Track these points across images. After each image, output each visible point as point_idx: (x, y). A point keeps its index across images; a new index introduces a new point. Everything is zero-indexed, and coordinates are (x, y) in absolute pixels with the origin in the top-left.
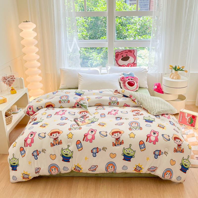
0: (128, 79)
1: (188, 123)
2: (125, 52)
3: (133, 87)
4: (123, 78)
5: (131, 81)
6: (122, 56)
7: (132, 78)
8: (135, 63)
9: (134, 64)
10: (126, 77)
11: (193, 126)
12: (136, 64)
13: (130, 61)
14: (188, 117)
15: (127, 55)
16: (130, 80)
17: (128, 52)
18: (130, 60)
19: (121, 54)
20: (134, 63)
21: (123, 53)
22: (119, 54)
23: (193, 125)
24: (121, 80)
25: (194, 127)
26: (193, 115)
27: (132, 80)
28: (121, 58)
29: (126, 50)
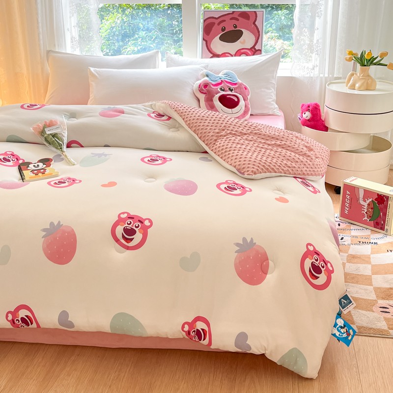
0: (221, 89)
1: (366, 218)
3: (235, 110)
4: (206, 86)
5: (230, 93)
6: (223, 30)
7: (232, 87)
8: (257, 47)
9: (254, 51)
10: (214, 83)
11: (380, 226)
12: (259, 50)
13: (243, 43)
14: (365, 201)
15: (236, 27)
16: (226, 91)
17: (239, 18)
18: (244, 40)
19: (219, 24)
20: (255, 49)
21: (224, 21)
22: (214, 23)
23: (379, 224)
25: (382, 228)
26: (380, 193)
27: (232, 90)
28: (219, 35)
29: (233, 12)
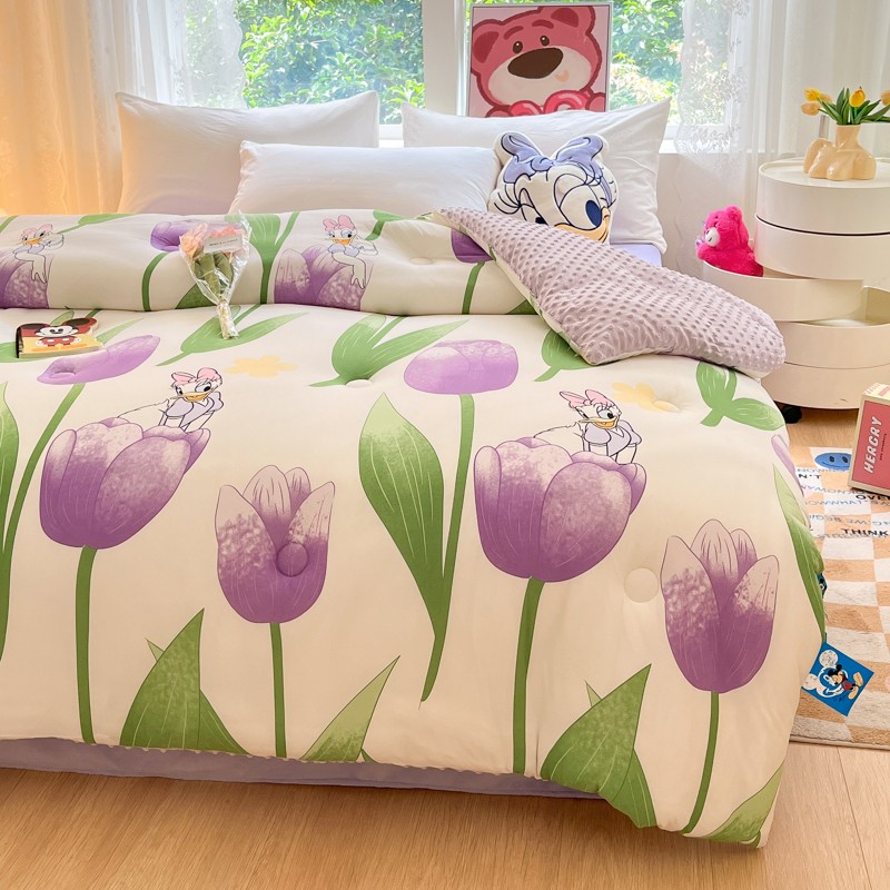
2: (535, 24)
9: (591, 98)
12: (600, 94)
15: (546, 42)
17: (553, 21)
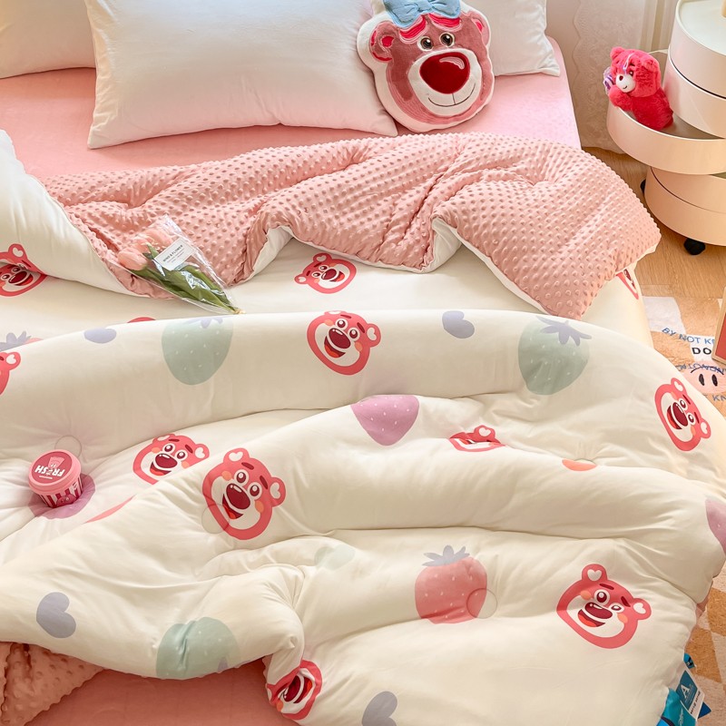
3: (460, 94)
4: (387, 40)
16: (438, 46)
24: (377, 54)
27: (448, 42)
